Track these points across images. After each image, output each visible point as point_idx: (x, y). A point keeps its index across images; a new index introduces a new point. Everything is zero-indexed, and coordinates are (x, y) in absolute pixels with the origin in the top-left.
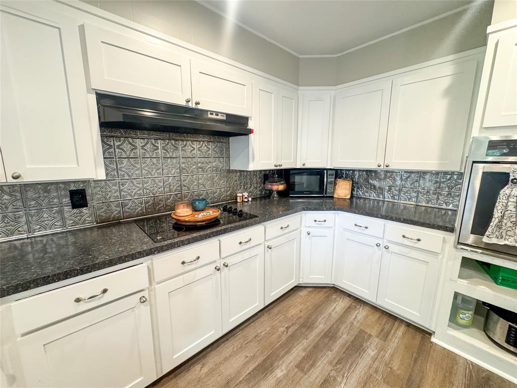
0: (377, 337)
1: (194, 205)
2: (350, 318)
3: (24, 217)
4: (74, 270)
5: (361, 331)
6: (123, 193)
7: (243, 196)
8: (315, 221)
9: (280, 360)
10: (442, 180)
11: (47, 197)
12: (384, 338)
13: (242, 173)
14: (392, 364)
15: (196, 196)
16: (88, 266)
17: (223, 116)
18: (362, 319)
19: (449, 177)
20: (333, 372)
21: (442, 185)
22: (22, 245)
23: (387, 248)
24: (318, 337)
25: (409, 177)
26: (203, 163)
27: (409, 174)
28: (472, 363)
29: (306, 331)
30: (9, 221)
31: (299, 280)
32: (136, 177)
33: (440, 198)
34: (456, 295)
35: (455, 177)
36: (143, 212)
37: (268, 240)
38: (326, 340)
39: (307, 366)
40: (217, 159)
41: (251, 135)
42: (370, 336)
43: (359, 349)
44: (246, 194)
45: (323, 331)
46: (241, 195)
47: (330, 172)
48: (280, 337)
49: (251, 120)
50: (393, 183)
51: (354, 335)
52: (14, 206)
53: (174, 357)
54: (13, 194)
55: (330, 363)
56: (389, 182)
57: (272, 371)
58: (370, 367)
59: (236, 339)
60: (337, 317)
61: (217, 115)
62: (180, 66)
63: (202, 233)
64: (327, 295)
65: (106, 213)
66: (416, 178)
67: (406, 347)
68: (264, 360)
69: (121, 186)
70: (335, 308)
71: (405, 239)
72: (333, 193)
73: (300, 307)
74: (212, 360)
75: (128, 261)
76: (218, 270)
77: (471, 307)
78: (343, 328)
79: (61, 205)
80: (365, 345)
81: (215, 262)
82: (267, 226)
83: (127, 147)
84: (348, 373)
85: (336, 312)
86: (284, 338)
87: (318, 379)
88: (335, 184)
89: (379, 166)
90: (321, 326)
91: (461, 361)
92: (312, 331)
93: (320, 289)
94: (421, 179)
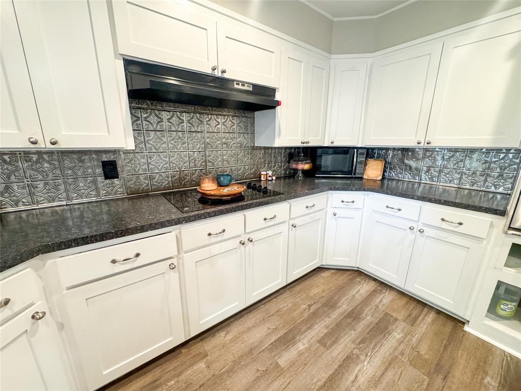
0: (404, 321)
1: (219, 181)
2: (375, 301)
3: (63, 185)
4: (109, 233)
5: (387, 315)
6: (151, 166)
7: (267, 174)
8: (343, 202)
9: (301, 334)
10: (494, 160)
11: (81, 166)
12: (412, 323)
13: (267, 151)
14: (419, 348)
15: (220, 172)
16: (122, 230)
17: (250, 87)
18: (388, 303)
19: (502, 156)
20: (356, 350)
21: (492, 165)
22: (62, 211)
23: (421, 231)
24: (341, 316)
25: (453, 156)
26: (227, 139)
27: (452, 153)
28: (511, 356)
29: (328, 310)
30: (50, 188)
31: (322, 262)
32: (162, 151)
33: (488, 179)
34: (500, 284)
35: (511, 156)
36: (170, 186)
37: (292, 219)
38: (349, 320)
39: (329, 342)
40: (242, 134)
41: (278, 108)
42: (396, 319)
43: (384, 331)
44: (270, 173)
45: (345, 311)
46: (265, 173)
47: (360, 151)
48: (302, 313)
49: (278, 92)
50: (433, 163)
51: (378, 317)
52: (54, 174)
53: (201, 323)
54: (52, 162)
55: (353, 342)
56: (428, 162)
57: (294, 344)
58: (395, 349)
59: (259, 311)
60: (362, 300)
61: (243, 85)
62: (206, 30)
63: (228, 206)
64: (350, 277)
65: (136, 185)
66: (461, 158)
67: (435, 334)
68: (286, 333)
69: (149, 159)
70: (359, 290)
71: (444, 223)
72: (363, 174)
73: (323, 287)
74: (236, 329)
75: (158, 228)
76: (243, 244)
77: (515, 298)
78: (366, 310)
79: (95, 175)
80: (390, 328)
81: (239, 236)
82: (292, 204)
83: (153, 119)
84: (372, 353)
85: (360, 294)
86: (306, 315)
87: (341, 355)
88: (366, 164)
89: (419, 143)
90: (344, 306)
91: (498, 352)
92: (334, 310)
93: (344, 271)
94: (468, 158)
